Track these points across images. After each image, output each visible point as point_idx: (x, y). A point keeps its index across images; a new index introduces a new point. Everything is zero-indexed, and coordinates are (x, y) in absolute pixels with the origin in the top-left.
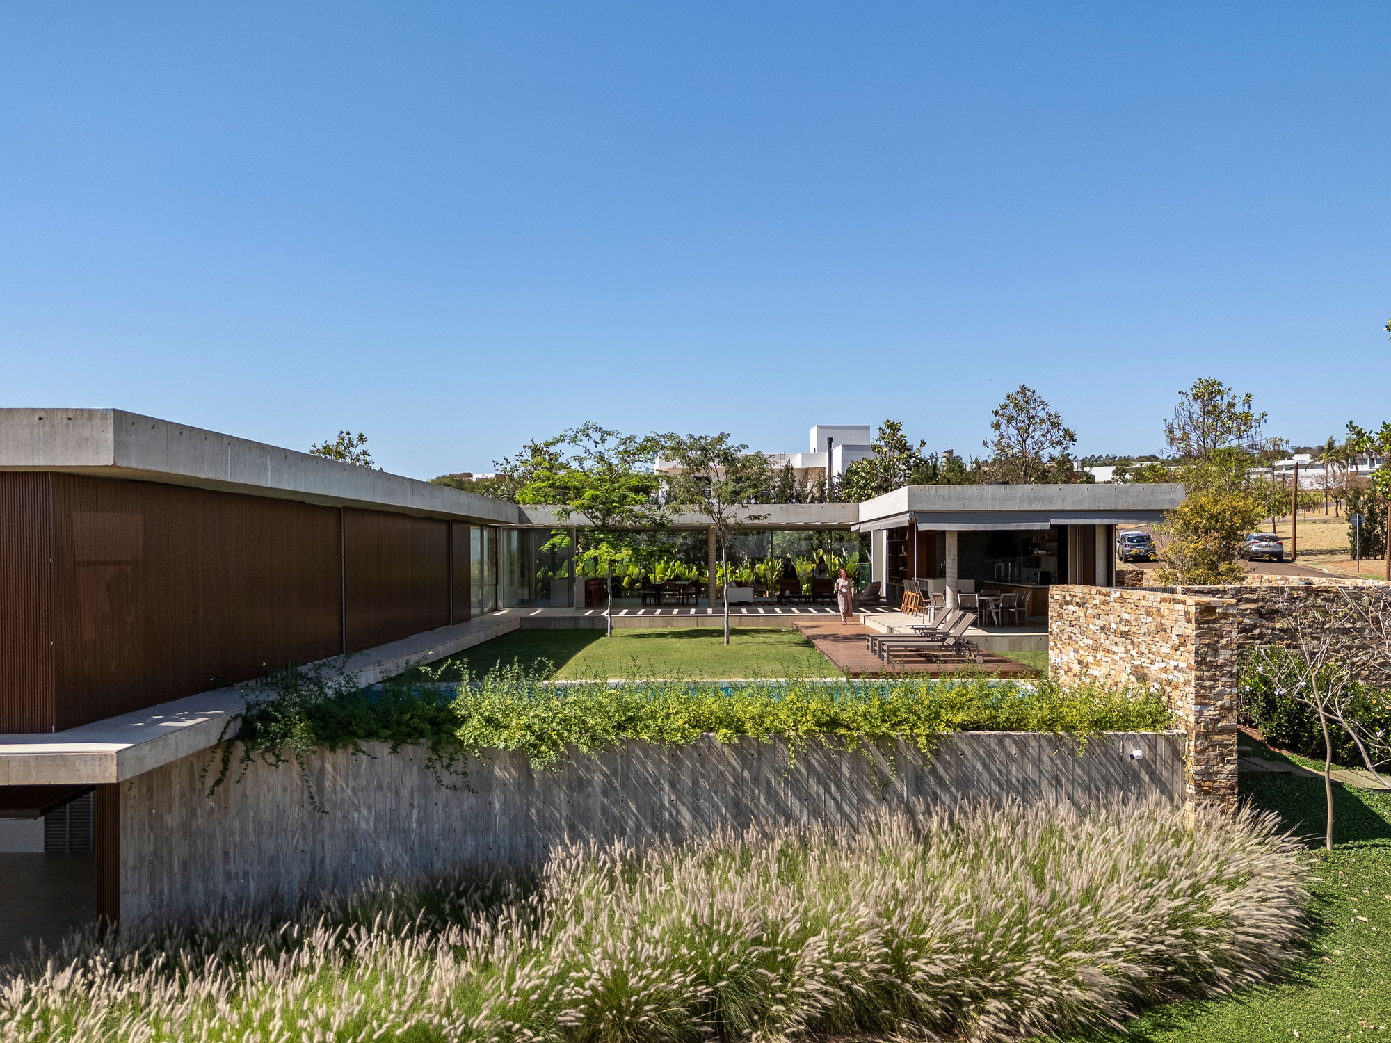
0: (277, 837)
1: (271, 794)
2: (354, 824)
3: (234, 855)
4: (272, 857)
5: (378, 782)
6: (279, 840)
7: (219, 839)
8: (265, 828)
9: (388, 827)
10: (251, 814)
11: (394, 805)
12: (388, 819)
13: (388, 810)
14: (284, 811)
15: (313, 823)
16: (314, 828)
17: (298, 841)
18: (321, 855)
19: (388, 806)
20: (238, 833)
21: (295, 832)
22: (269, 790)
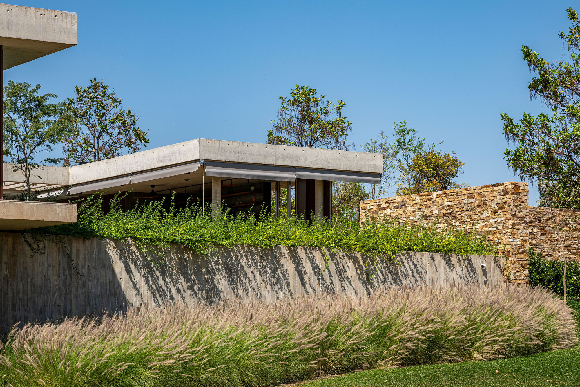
0: (44, 295)
1: (41, 268)
2: (89, 290)
3: (19, 306)
4: (41, 308)
5: (103, 264)
6: (45, 297)
7: (10, 295)
8: (37, 289)
9: (108, 292)
10: (29, 280)
11: (111, 278)
12: (108, 287)
13: (108, 281)
14: (49, 279)
15: (65, 287)
16: (66, 291)
17: (56, 298)
18: (70, 308)
19: (108, 279)
20: (21, 292)
21: (55, 294)
22: (40, 265)
